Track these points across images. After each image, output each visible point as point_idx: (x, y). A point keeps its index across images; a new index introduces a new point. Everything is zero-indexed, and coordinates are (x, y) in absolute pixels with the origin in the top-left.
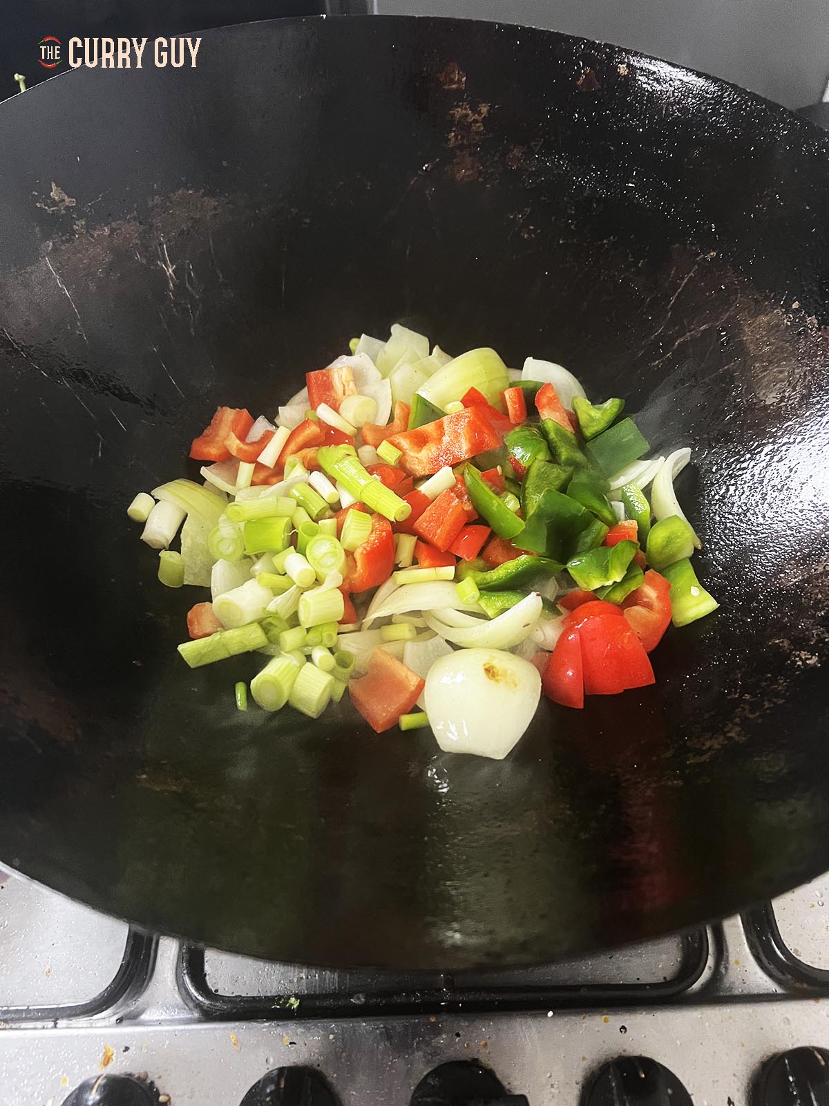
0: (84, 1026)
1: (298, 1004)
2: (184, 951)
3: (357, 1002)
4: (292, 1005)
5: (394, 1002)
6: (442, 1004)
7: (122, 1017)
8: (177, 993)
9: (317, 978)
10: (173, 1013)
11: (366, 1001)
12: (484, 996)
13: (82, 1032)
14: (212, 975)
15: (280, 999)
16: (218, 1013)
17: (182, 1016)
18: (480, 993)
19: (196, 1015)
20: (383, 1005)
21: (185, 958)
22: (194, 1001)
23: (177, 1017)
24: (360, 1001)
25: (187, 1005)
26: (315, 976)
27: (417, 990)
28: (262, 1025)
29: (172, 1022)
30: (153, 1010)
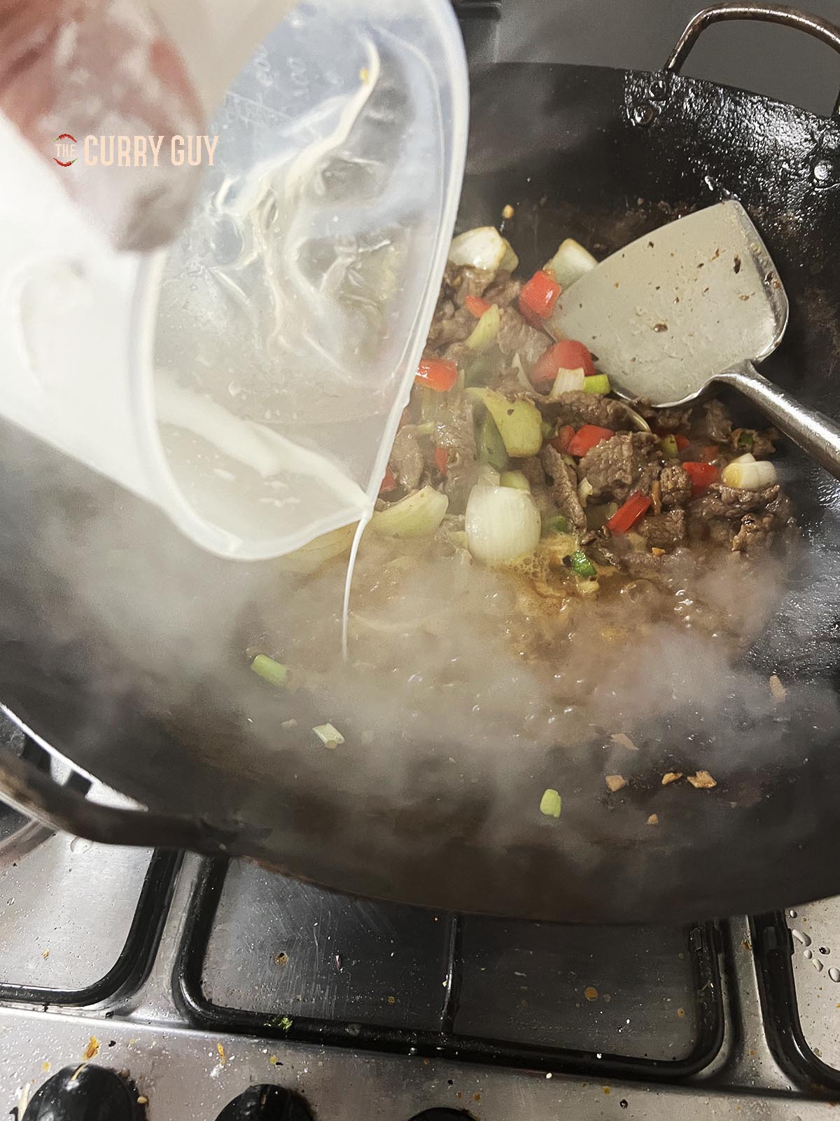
0: (74, 1014)
1: (290, 1025)
2: (184, 954)
3: (351, 1032)
4: (285, 1025)
5: (388, 1039)
6: (439, 1048)
7: (113, 1012)
8: (171, 996)
9: (313, 1002)
10: (163, 1016)
11: (359, 1034)
12: (483, 1047)
13: (71, 1020)
14: (208, 983)
15: (272, 1018)
16: (208, 1023)
17: (172, 1020)
18: (479, 1043)
19: (187, 1021)
20: (377, 1041)
21: (183, 961)
22: (186, 1007)
23: (167, 1020)
24: (355, 1032)
25: (179, 1011)
26: (312, 1000)
27: (414, 1031)
28: (252, 1041)
29: (162, 1024)
30: (144, 1010)
